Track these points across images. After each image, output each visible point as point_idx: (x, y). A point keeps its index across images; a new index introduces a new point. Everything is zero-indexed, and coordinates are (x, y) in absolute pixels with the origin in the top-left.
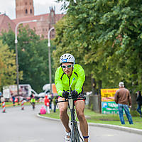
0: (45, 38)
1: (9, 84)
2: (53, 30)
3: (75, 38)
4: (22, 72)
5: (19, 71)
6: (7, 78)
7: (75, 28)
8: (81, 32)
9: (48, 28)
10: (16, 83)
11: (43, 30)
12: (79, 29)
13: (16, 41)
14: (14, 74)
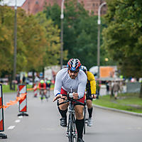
0: (95, 14)
1: (52, 64)
2: (105, 5)
3: (129, 16)
4: (66, 51)
5: (64, 50)
6: (50, 58)
7: (129, 5)
8: (135, 10)
9: (99, 3)
10: (59, 64)
11: (94, 5)
12: (133, 5)
13: (62, 16)
14: (58, 53)
